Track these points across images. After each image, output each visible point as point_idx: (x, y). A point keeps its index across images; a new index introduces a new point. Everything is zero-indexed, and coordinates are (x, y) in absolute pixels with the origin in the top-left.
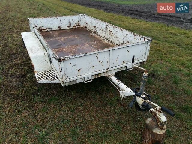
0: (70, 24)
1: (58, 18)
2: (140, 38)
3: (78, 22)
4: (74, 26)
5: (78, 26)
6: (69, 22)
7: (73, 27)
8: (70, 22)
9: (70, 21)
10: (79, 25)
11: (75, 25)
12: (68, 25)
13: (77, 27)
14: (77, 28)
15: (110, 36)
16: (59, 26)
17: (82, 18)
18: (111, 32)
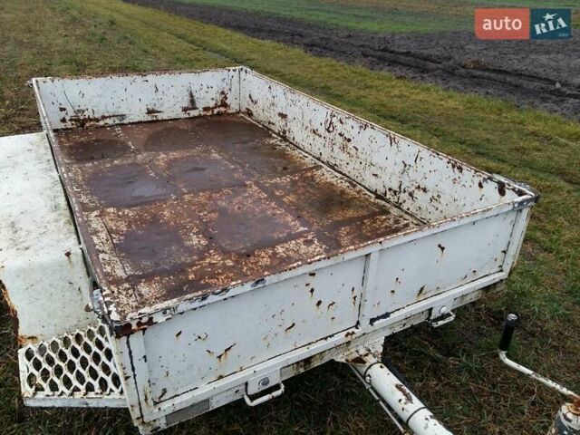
0: (193, 102)
1: (145, 78)
2: (477, 180)
3: (223, 93)
4: (206, 109)
5: (222, 109)
6: (187, 93)
7: (202, 113)
8: (191, 96)
9: (194, 89)
10: (224, 105)
11: (212, 104)
12: (186, 104)
13: (216, 111)
14: (219, 114)
15: (344, 156)
16: (151, 107)
17: (236, 79)
18: (349, 140)
